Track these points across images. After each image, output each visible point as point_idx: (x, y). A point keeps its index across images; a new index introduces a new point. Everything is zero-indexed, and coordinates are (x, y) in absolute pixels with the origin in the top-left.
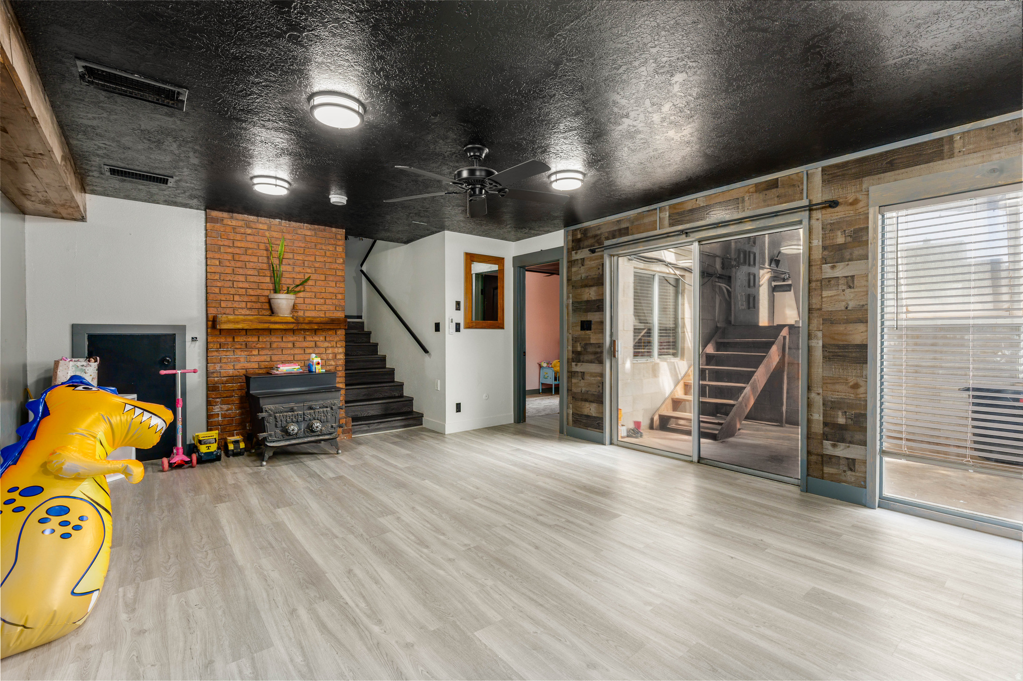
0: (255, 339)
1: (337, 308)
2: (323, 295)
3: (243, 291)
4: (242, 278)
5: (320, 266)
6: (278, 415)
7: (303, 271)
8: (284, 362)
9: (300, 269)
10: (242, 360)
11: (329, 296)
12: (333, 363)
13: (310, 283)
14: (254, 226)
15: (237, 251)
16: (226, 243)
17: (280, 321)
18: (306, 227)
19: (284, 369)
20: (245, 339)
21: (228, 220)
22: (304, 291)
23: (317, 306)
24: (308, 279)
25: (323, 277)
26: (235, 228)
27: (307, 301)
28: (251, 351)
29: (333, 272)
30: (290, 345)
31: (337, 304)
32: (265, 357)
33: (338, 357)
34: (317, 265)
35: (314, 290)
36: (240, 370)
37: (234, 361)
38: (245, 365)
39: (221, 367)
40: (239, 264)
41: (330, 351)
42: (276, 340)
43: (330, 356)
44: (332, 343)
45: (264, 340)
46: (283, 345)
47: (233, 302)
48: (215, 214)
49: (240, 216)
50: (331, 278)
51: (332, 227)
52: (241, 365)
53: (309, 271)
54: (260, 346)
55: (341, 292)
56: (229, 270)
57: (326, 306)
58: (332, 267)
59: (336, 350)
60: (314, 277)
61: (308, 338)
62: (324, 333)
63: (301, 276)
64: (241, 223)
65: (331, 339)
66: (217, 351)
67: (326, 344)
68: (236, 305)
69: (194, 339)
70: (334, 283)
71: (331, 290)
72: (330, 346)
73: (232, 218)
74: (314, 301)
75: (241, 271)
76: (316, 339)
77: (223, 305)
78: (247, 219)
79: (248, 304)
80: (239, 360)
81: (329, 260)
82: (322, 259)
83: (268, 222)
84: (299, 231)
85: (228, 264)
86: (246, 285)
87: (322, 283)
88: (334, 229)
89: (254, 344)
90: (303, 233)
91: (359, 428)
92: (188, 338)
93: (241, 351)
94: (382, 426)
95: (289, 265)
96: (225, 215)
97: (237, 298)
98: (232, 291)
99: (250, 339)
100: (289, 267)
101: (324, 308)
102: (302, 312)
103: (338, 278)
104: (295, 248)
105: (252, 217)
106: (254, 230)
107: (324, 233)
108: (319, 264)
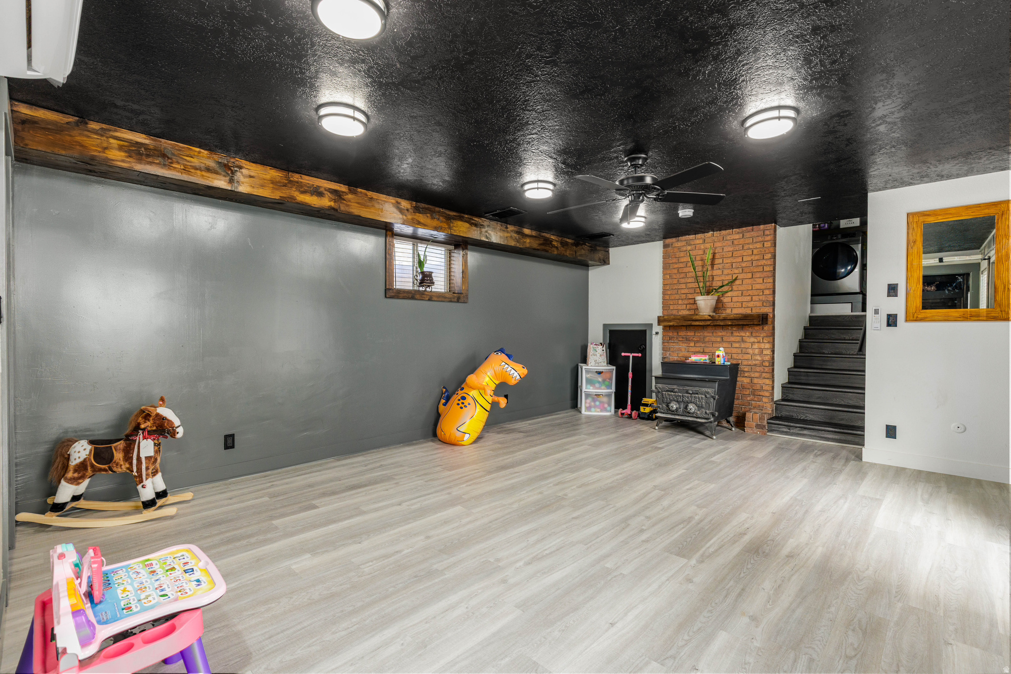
0: (693, 334)
1: (764, 304)
2: (750, 292)
3: (684, 296)
4: (683, 286)
5: (747, 265)
6: (664, 393)
7: (732, 272)
8: (695, 353)
9: (729, 271)
10: (683, 350)
11: (755, 293)
12: (759, 359)
13: (737, 282)
14: (692, 243)
15: (681, 265)
16: (674, 260)
17: (699, 318)
18: (735, 231)
19: (694, 359)
20: (685, 334)
21: (676, 243)
22: (731, 291)
23: (744, 303)
24: (736, 279)
25: (750, 275)
26: (680, 248)
27: (735, 299)
28: (689, 343)
29: (761, 269)
30: (719, 339)
31: (764, 299)
32: (699, 348)
33: (765, 352)
34: (744, 265)
35: (741, 288)
36: (681, 358)
37: (678, 351)
38: (685, 354)
39: (669, 354)
40: (682, 275)
41: (756, 346)
42: (708, 335)
43: (757, 351)
44: (758, 338)
45: (699, 335)
46: (713, 339)
47: (678, 305)
48: (668, 241)
49: (684, 238)
50: (758, 275)
51: (760, 225)
52: (683, 354)
53: (736, 271)
54: (696, 340)
55: (768, 287)
56: (675, 281)
57: (752, 303)
58: (760, 264)
59: (762, 346)
60: (741, 276)
61: (735, 334)
62: (750, 329)
63: (730, 277)
64: (684, 243)
65: (757, 335)
66: (667, 342)
67: (752, 340)
68: (679, 307)
69: (657, 333)
70: (761, 280)
71: (758, 286)
72: (756, 341)
73: (678, 241)
74: (741, 299)
75: (683, 281)
76: (742, 334)
77: (671, 307)
78: (688, 239)
79: (687, 305)
80: (681, 350)
81: (757, 258)
82: (749, 258)
83: (703, 237)
84: (728, 238)
85: (675, 277)
86: (686, 291)
87: (749, 281)
88: (762, 227)
89: (691, 338)
90: (732, 238)
91: (777, 428)
92: (654, 332)
93: (683, 343)
94: (805, 432)
95: (719, 269)
96: (674, 240)
97: (680, 302)
98: (677, 297)
99: (689, 334)
100: (719, 271)
101: (751, 304)
102: (730, 309)
103: (765, 274)
104: (724, 253)
105: (692, 236)
106: (693, 246)
107: (752, 233)
108: (746, 263)
